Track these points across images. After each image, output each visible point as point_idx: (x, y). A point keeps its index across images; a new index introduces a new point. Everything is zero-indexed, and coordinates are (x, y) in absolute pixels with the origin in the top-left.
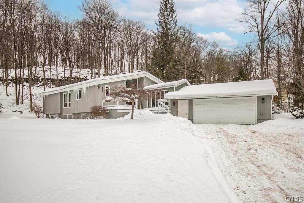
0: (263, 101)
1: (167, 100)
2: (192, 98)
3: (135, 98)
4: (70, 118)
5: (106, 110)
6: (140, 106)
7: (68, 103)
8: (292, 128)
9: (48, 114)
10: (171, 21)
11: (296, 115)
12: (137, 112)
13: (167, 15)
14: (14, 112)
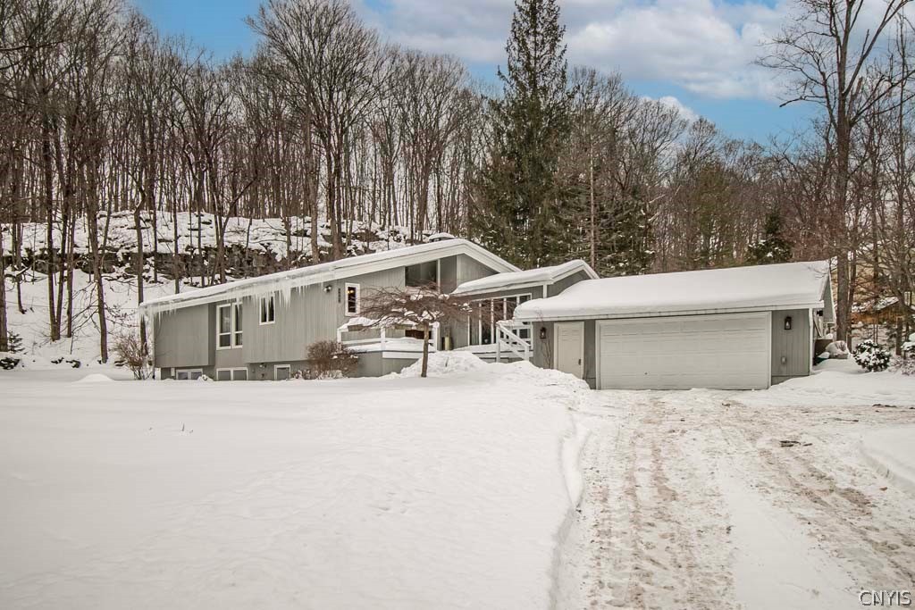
0: (787, 324)
1: (525, 323)
2: (595, 318)
3: (433, 321)
4: (240, 376)
5: (351, 353)
6: (447, 340)
7: (233, 333)
8: (844, 396)
9: (169, 369)
10: (549, 63)
11: (866, 361)
12: (436, 358)
13: (536, 45)
14: (56, 362)
